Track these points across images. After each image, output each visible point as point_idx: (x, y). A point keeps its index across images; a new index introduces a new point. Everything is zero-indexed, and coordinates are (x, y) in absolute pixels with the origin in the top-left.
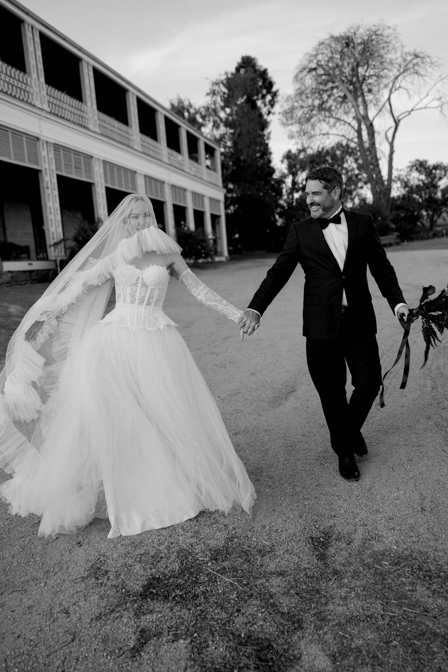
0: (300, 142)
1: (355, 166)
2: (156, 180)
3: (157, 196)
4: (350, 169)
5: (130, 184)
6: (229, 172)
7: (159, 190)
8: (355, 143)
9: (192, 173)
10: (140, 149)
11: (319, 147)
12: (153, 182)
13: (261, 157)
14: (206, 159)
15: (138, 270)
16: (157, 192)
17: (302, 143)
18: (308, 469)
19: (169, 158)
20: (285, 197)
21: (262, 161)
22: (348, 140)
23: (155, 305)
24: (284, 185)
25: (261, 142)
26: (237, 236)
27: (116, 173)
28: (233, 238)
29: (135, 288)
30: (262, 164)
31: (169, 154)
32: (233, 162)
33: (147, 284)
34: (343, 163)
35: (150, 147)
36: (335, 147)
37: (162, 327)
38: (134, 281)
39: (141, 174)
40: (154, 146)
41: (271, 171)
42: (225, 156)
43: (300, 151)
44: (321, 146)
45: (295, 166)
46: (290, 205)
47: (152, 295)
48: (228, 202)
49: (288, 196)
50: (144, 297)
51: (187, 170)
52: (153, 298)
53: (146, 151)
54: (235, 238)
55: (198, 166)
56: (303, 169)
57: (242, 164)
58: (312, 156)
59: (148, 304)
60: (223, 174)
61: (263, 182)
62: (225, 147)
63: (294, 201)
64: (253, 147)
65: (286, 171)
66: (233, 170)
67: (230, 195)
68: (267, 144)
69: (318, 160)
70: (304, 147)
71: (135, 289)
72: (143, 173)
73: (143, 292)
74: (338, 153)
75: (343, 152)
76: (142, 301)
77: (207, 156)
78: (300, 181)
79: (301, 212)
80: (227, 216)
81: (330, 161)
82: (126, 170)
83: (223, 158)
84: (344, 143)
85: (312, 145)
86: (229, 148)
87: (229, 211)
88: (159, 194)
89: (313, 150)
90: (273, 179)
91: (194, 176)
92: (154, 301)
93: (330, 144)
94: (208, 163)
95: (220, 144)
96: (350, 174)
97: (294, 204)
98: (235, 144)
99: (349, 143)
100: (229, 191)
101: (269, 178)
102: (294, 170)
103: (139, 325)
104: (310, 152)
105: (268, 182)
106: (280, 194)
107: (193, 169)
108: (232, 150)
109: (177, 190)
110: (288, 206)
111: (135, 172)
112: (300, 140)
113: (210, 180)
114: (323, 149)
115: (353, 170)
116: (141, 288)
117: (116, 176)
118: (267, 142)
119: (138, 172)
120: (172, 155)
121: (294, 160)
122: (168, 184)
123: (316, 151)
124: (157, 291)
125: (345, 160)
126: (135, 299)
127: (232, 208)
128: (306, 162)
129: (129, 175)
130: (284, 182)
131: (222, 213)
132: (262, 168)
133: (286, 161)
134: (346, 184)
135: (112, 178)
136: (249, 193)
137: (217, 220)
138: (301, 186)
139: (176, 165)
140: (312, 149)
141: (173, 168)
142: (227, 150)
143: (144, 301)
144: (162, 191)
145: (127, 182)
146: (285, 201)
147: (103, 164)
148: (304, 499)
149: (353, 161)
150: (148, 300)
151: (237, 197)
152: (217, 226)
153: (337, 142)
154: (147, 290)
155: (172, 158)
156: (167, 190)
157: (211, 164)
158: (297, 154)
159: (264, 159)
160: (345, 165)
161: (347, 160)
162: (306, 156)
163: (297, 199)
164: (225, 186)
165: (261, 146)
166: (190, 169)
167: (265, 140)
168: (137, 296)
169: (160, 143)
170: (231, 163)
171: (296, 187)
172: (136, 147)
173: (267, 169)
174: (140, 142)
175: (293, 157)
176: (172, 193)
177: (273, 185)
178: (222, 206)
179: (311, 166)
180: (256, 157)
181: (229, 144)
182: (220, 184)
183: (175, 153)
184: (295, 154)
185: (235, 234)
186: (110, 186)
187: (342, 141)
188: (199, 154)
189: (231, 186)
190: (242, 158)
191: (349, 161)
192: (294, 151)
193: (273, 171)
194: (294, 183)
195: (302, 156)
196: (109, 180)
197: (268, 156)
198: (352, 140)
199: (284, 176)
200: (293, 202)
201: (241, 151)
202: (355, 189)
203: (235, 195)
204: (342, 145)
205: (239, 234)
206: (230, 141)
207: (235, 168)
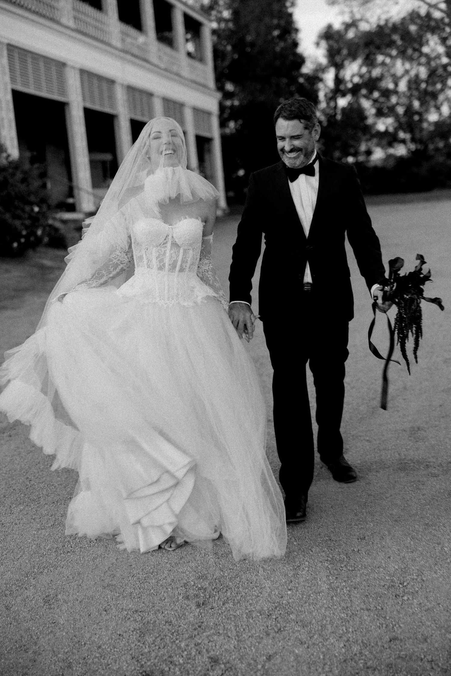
0: (347, 10)
1: (441, 49)
2: (100, 78)
3: (102, 105)
4: (433, 55)
5: (55, 84)
6: (227, 63)
7: (106, 95)
8: (441, 11)
9: (162, 66)
10: (71, 23)
11: (379, 19)
12: (95, 82)
13: (281, 37)
14: (187, 40)
15: (167, 226)
16: (101, 99)
17: (352, 12)
18: (372, 606)
19: (123, 41)
20: (323, 105)
21: (282, 44)
22: (430, 5)
23: (190, 271)
24: (321, 85)
25: (280, 11)
26: (241, 173)
27: (30, 67)
28: (234, 176)
29: (163, 249)
30: (282, 49)
31: (122, 33)
32: (234, 47)
33: (178, 244)
34: (421, 45)
35: (88, 20)
36: (409, 18)
37: (199, 300)
38: (162, 241)
39: (73, 68)
40: (96, 20)
41: (299, 61)
42: (219, 36)
43: (348, 26)
44: (384, 17)
45: (339, 52)
46: (331, 118)
47: (185, 258)
48: (226, 115)
49: (328, 104)
50: (175, 262)
51: (155, 60)
52: (187, 262)
53: (82, 27)
54: (238, 177)
55: (173, 53)
56: (353, 56)
57: (248, 49)
58: (368, 34)
59: (182, 270)
60: (216, 68)
61: (285, 81)
62: (220, 20)
63: (339, 112)
64: (267, 20)
65: (324, 61)
66: (233, 61)
67: (228, 103)
68: (290, 15)
69: (377, 41)
70: (355, 19)
71: (163, 252)
72: (78, 66)
73: (174, 255)
74: (413, 28)
75: (421, 27)
76: (173, 267)
77: (189, 36)
78: (348, 77)
79: (350, 131)
80: (224, 138)
81: (399, 42)
82: (48, 60)
83: (215, 38)
84: (423, 12)
85: (368, 15)
86: (226, 21)
87: (227, 131)
88: (106, 102)
89: (371, 24)
90: (302, 75)
91: (166, 70)
92: (188, 265)
93: (398, 14)
94: (190, 47)
95: (210, 15)
96: (433, 64)
97: (339, 117)
98: (236, 14)
99: (432, 10)
100: (227, 95)
101: (295, 73)
102: (338, 59)
103: (171, 299)
104: (364, 27)
105: (293, 80)
106: (315, 100)
107: (165, 58)
108: (231, 25)
109: (137, 95)
110: (329, 121)
111: (64, 65)
112: (347, 6)
113: (193, 77)
114: (387, 21)
115: (438, 57)
116: (171, 249)
117: (30, 71)
118: (290, 10)
119: (70, 63)
120: (127, 35)
121: (337, 41)
122: (122, 85)
123: (375, 26)
124: (191, 252)
125: (424, 40)
126: (164, 265)
127: (232, 124)
128: (357, 45)
129: (54, 69)
130: (321, 80)
131: (215, 133)
132: (282, 55)
133: (324, 44)
134: (427, 82)
135: (24, 74)
136: (262, 98)
137: (206, 146)
138: (350, 85)
139: (136, 51)
140: (367, 22)
141: (129, 57)
142: (223, 25)
143: (176, 267)
144: (112, 97)
145: (49, 81)
146: (323, 111)
147: (8, 50)
148: (368, 668)
149: (439, 41)
150: (181, 266)
151: (241, 106)
152: (207, 157)
153: (410, 11)
154: (179, 252)
155: (129, 40)
156: (120, 95)
157: (196, 50)
158: (343, 32)
159: (285, 41)
160: (425, 50)
161: (427, 42)
162: (359, 34)
163: (343, 109)
164: (220, 87)
165: (280, 18)
166: (160, 58)
167: (286, 8)
168: (167, 261)
169: (106, 13)
170: (229, 48)
171: (342, 87)
172: (64, 21)
173: (291, 58)
174: (72, 13)
175: (336, 37)
176: (128, 100)
177: (301, 85)
178: (215, 122)
179: (367, 51)
180: (273, 38)
181: (226, 14)
182: (211, 83)
183: (132, 31)
184: (338, 32)
185: (238, 169)
186: (20, 88)
187: (419, 7)
188: (174, 33)
189: (229, 87)
190: (249, 38)
191: (431, 43)
192: (337, 26)
193: (300, 61)
194: (338, 81)
195: (351, 34)
196: (19, 79)
197: (293, 35)
198: (435, 6)
199: (322, 69)
200: (336, 114)
201: (247, 26)
202: (442, 90)
203: (236, 103)
204: (419, 16)
205: (244, 169)
206: (227, 9)
207: (236, 56)
